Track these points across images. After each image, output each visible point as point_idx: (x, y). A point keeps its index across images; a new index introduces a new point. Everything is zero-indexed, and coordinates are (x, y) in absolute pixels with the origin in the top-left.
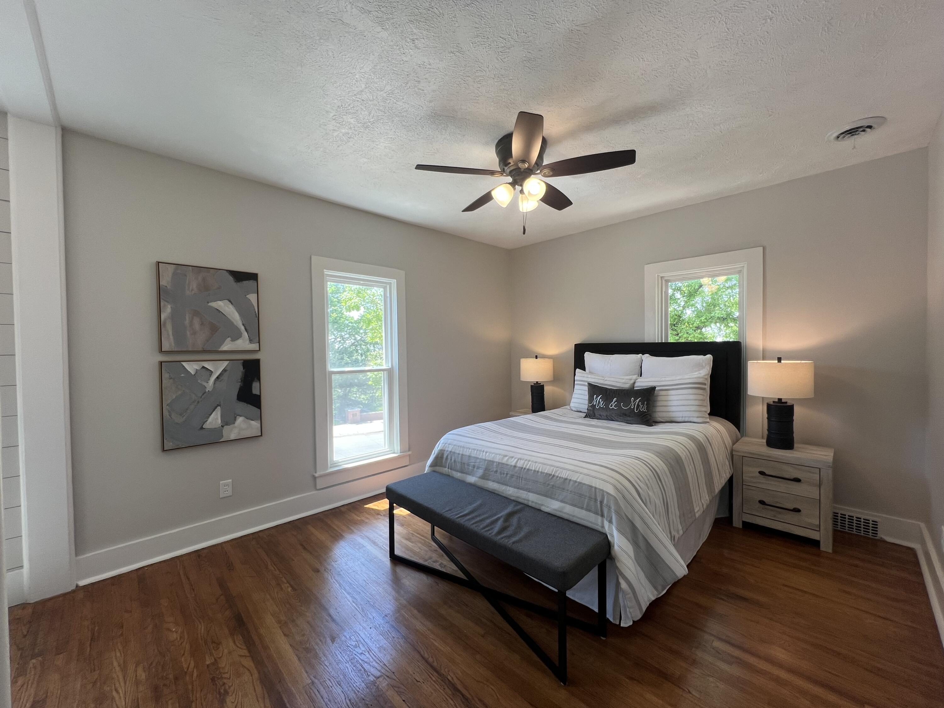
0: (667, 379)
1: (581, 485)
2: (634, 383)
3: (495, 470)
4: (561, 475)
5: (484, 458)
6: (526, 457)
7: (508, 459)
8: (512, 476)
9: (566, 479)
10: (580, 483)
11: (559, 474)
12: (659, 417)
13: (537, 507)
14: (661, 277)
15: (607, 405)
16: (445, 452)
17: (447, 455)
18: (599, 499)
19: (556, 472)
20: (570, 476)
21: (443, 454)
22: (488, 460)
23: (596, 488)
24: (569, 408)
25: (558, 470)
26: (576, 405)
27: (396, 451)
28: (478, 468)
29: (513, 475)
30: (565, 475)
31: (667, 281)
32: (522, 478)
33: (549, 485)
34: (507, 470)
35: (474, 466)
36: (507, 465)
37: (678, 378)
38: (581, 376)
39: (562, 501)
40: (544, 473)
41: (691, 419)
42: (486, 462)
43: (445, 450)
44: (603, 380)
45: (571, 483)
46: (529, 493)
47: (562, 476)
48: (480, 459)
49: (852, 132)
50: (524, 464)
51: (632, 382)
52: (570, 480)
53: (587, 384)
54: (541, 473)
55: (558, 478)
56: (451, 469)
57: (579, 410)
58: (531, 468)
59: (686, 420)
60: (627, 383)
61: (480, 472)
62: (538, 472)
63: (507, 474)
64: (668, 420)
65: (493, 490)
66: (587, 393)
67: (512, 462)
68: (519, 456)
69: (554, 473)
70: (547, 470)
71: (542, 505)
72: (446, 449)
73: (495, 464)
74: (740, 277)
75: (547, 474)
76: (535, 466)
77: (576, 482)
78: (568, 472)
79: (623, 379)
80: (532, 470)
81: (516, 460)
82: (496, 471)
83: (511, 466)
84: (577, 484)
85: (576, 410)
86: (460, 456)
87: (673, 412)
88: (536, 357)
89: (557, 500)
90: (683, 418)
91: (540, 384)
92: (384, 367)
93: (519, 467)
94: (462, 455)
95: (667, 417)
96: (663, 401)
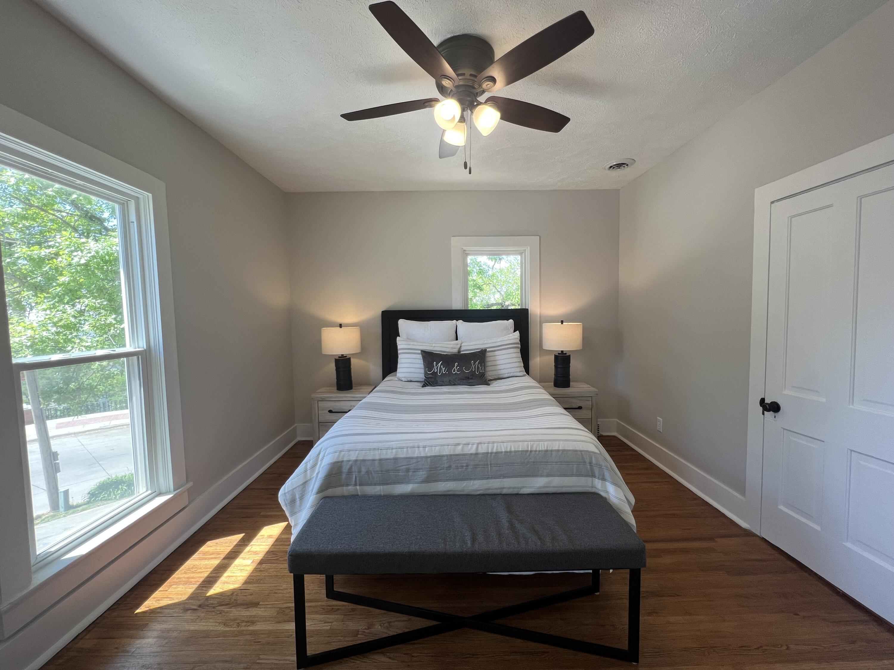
0: (490, 341)
1: (565, 452)
2: (461, 347)
3: (446, 465)
4: (539, 448)
5: (423, 454)
6: (487, 440)
7: (463, 448)
8: (476, 466)
9: (546, 451)
10: (563, 451)
11: (536, 448)
12: (490, 376)
13: (515, 491)
14: (464, 250)
15: (449, 370)
16: (345, 463)
17: (348, 467)
18: (588, 461)
19: (532, 447)
20: (550, 447)
21: (341, 467)
22: (431, 457)
23: (581, 451)
24: (396, 379)
25: (533, 444)
26: (407, 375)
27: (163, 490)
28: (416, 470)
29: (478, 465)
30: (544, 446)
31: (467, 255)
32: (491, 464)
33: (528, 462)
34: (466, 461)
35: (408, 470)
36: (465, 455)
37: (499, 340)
38: (406, 344)
39: (548, 475)
40: (518, 451)
41: (515, 374)
42: (429, 459)
43: (342, 461)
44: (432, 346)
45: (554, 453)
46: (505, 480)
47: (541, 449)
48: (417, 458)
49: (619, 166)
50: (488, 448)
51: (459, 346)
52: (552, 451)
53: (420, 352)
54: (515, 452)
55: (537, 453)
56: (361, 485)
57: (409, 379)
58: (499, 450)
59: (511, 375)
60: (455, 348)
61: (422, 474)
62: (511, 452)
63: (467, 466)
64: (496, 377)
65: (444, 492)
66: (421, 361)
67: (472, 450)
68: (477, 440)
69: (531, 448)
70: (521, 447)
71: (523, 487)
72: (345, 459)
73: (445, 458)
74: (521, 258)
75: (522, 451)
76: (504, 447)
77: (558, 451)
78: (546, 443)
79: (450, 344)
80: (502, 452)
81: (475, 446)
82: (450, 467)
83: (471, 454)
84: (561, 452)
85: (406, 380)
86: (377, 462)
87: (501, 370)
88: (341, 326)
89: (542, 476)
90: (509, 374)
91: (346, 356)
92: (129, 348)
93: (483, 454)
94: (381, 460)
95: (496, 375)
96: (491, 361)
